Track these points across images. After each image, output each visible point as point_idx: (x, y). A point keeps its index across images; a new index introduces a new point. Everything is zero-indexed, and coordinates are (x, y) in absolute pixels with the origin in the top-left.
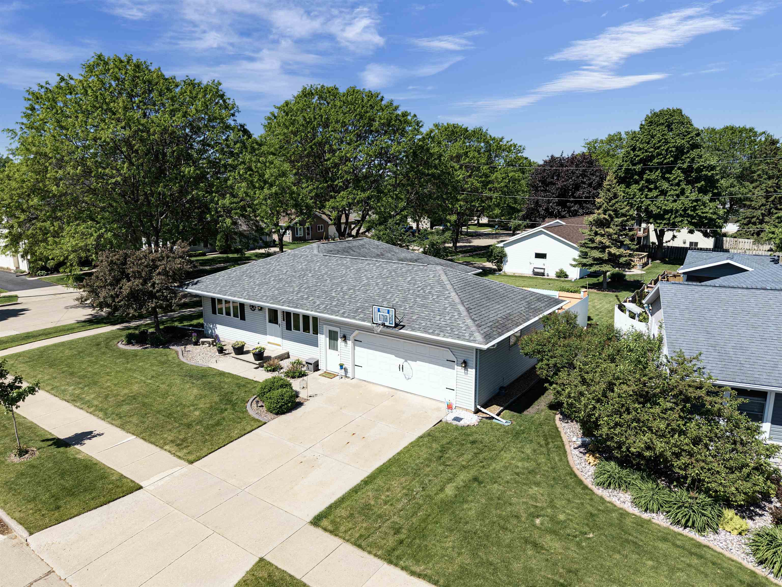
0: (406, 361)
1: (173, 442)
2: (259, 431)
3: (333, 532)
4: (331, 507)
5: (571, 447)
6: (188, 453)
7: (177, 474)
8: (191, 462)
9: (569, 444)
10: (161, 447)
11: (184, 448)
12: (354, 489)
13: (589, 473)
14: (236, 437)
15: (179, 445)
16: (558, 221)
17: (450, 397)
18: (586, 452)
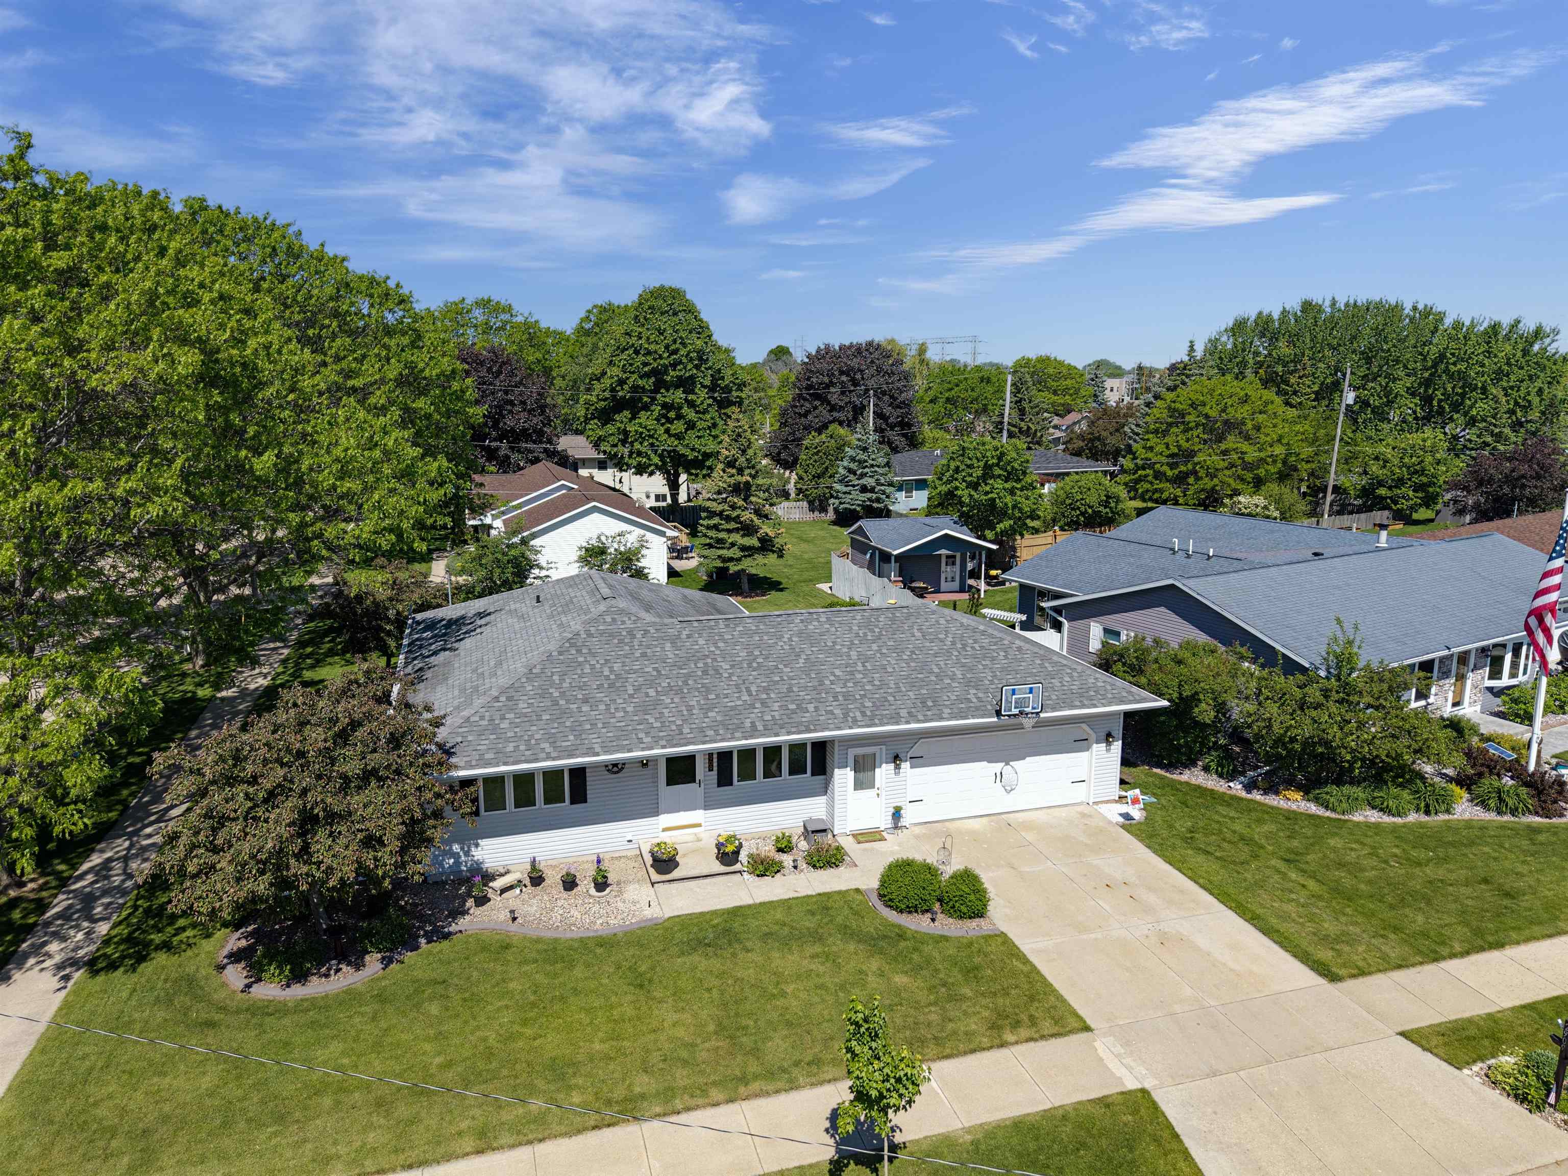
0: (1007, 764)
1: (1000, 1028)
2: (1026, 946)
3: (1362, 973)
4: (1304, 958)
5: (1243, 794)
6: (1056, 1022)
7: (1119, 1049)
8: (1087, 1029)
9: (1233, 792)
10: (1003, 1045)
11: (1033, 1021)
12: (1267, 931)
13: (1313, 808)
14: (1034, 969)
15: (1016, 1025)
16: (563, 482)
17: (1080, 794)
18: (1266, 792)
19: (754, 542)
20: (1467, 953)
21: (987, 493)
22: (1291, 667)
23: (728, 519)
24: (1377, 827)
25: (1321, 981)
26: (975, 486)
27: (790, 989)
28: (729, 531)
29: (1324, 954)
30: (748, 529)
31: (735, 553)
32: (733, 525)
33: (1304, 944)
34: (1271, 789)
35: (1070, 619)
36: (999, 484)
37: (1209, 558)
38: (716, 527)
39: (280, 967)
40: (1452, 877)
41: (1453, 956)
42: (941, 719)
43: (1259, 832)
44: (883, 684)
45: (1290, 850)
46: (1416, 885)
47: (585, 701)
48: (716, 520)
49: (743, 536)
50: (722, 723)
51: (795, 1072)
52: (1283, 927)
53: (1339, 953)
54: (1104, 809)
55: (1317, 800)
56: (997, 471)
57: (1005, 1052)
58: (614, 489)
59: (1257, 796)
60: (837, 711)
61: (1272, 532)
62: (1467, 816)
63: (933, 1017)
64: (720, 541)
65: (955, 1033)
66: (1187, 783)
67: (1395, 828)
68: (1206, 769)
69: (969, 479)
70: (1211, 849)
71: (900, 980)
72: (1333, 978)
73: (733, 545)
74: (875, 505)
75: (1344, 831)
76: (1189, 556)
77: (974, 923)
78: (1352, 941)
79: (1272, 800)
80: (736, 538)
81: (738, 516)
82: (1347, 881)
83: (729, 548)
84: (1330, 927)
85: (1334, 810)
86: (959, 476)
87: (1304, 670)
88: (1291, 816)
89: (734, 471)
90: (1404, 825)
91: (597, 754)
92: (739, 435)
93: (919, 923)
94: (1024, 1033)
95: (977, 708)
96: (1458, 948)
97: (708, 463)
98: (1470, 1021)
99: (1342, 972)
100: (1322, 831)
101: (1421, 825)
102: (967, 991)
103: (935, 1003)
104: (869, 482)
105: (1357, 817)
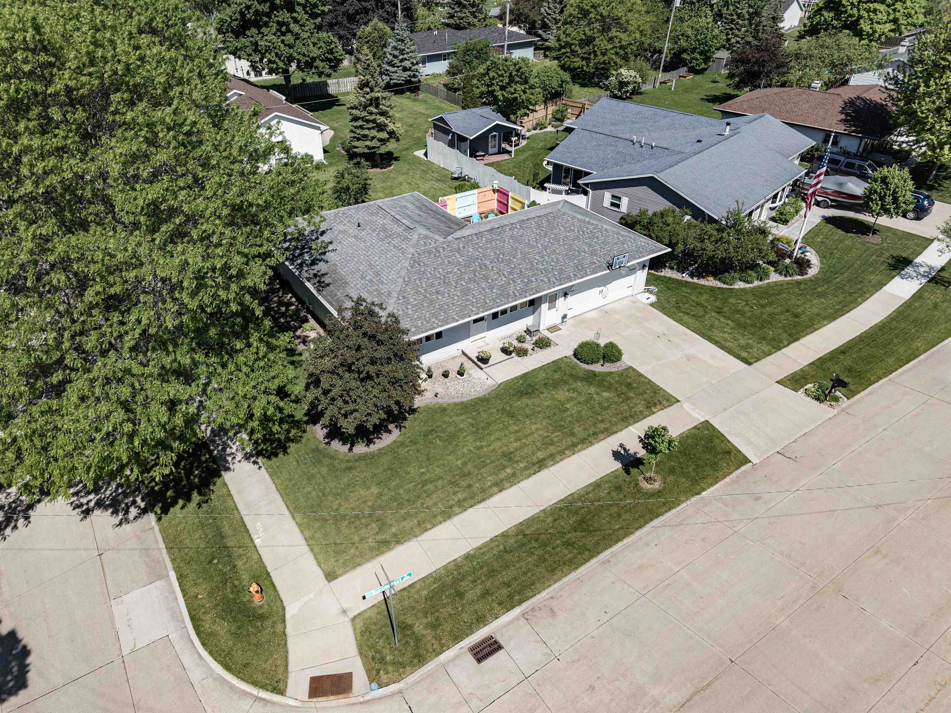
0: (605, 287)
1: (650, 407)
2: (642, 370)
3: (758, 360)
4: (738, 357)
5: (690, 280)
6: (668, 400)
7: (692, 407)
8: (678, 401)
9: (685, 279)
10: (654, 413)
11: (660, 403)
12: (722, 347)
13: (719, 284)
14: (650, 380)
15: (655, 405)
16: (235, 91)
17: (629, 292)
18: (699, 278)
19: (384, 135)
20: (789, 344)
21: (512, 94)
22: (712, 220)
23: (368, 121)
24: (744, 290)
25: (746, 366)
26: (503, 88)
27: (568, 406)
28: (369, 129)
29: (744, 354)
30: (381, 127)
31: (375, 143)
32: (371, 125)
33: (736, 350)
34: (700, 276)
35: (593, 190)
36: (520, 88)
37: (652, 148)
38: (361, 127)
39: (362, 439)
40: (776, 311)
41: (785, 347)
42: (587, 275)
43: (703, 299)
44: (558, 260)
45: (717, 307)
46: (765, 317)
47: (438, 293)
48: (360, 123)
49: (378, 131)
50: (501, 295)
51: (590, 439)
52: (727, 344)
53: (749, 352)
54: (639, 297)
55: (720, 280)
56: (517, 79)
57: (655, 415)
58: (244, 80)
59: (695, 280)
60: (545, 279)
61: (666, 117)
62: (774, 280)
63: (626, 407)
64: (365, 136)
65: (636, 412)
66: (665, 277)
67: (752, 289)
68: (672, 268)
69: (500, 84)
70: (688, 311)
71: (605, 394)
72: (750, 364)
73: (373, 138)
74: (413, 79)
75: (734, 294)
76: (642, 146)
77: (618, 364)
78: (751, 347)
79: (702, 282)
80: (374, 133)
81: (375, 119)
82: (742, 320)
83: (371, 141)
84: (743, 342)
85: (727, 284)
86: (494, 82)
87: (716, 221)
88: (712, 289)
89: (368, 90)
90: (754, 288)
91: (457, 321)
92: (369, 65)
93: (597, 368)
94: (658, 407)
95: (600, 267)
96: (786, 343)
97: (315, 64)
98: (796, 372)
99: (752, 361)
100: (725, 296)
101: (759, 287)
102: (632, 395)
103: (623, 402)
104: (407, 64)
105: (736, 287)
